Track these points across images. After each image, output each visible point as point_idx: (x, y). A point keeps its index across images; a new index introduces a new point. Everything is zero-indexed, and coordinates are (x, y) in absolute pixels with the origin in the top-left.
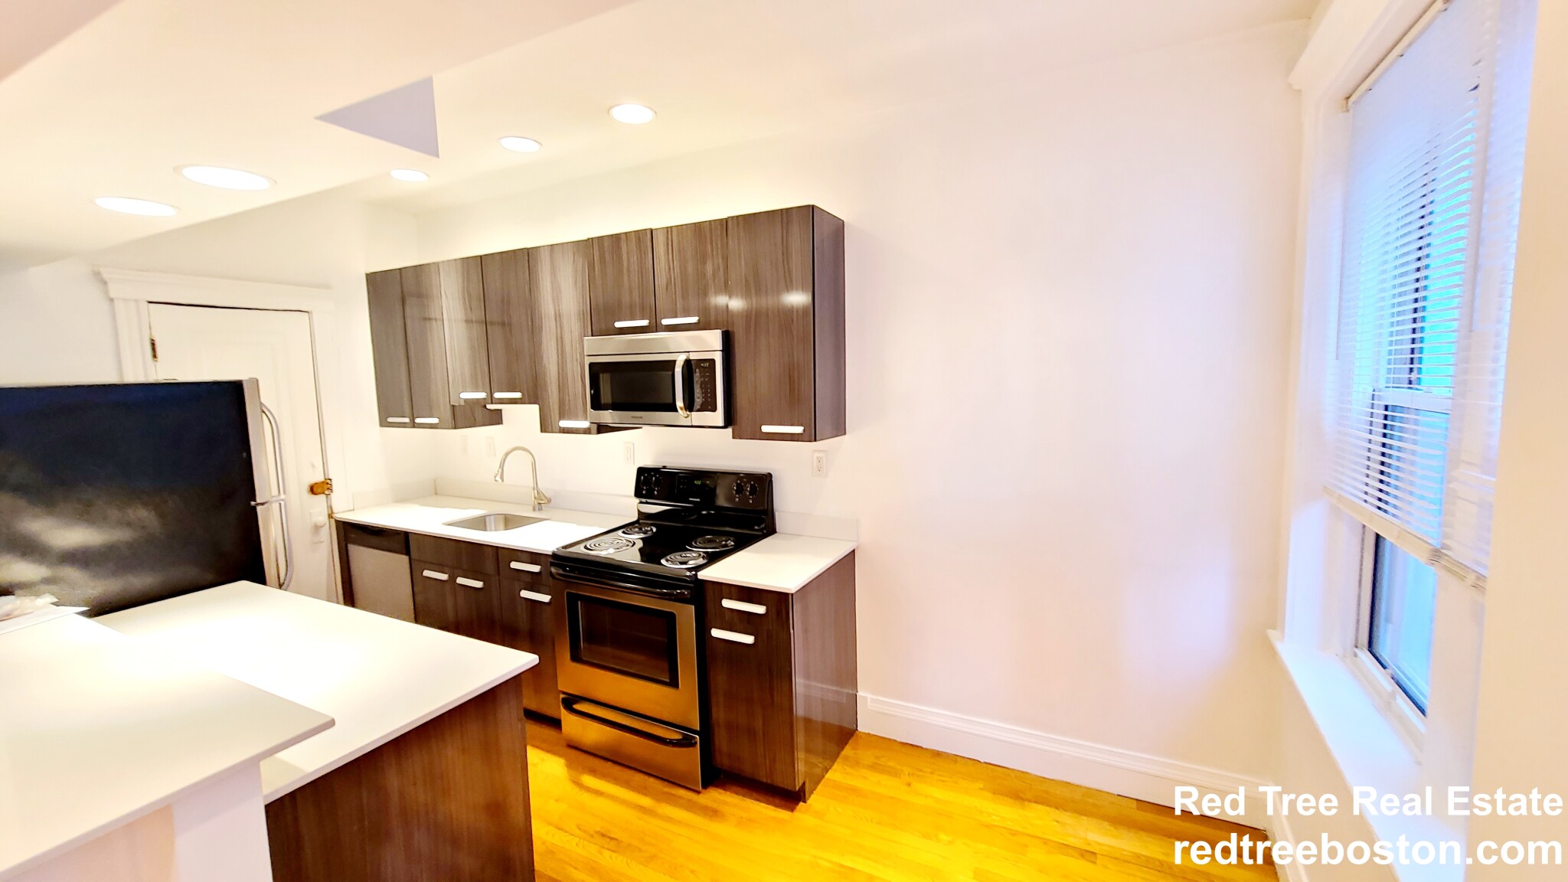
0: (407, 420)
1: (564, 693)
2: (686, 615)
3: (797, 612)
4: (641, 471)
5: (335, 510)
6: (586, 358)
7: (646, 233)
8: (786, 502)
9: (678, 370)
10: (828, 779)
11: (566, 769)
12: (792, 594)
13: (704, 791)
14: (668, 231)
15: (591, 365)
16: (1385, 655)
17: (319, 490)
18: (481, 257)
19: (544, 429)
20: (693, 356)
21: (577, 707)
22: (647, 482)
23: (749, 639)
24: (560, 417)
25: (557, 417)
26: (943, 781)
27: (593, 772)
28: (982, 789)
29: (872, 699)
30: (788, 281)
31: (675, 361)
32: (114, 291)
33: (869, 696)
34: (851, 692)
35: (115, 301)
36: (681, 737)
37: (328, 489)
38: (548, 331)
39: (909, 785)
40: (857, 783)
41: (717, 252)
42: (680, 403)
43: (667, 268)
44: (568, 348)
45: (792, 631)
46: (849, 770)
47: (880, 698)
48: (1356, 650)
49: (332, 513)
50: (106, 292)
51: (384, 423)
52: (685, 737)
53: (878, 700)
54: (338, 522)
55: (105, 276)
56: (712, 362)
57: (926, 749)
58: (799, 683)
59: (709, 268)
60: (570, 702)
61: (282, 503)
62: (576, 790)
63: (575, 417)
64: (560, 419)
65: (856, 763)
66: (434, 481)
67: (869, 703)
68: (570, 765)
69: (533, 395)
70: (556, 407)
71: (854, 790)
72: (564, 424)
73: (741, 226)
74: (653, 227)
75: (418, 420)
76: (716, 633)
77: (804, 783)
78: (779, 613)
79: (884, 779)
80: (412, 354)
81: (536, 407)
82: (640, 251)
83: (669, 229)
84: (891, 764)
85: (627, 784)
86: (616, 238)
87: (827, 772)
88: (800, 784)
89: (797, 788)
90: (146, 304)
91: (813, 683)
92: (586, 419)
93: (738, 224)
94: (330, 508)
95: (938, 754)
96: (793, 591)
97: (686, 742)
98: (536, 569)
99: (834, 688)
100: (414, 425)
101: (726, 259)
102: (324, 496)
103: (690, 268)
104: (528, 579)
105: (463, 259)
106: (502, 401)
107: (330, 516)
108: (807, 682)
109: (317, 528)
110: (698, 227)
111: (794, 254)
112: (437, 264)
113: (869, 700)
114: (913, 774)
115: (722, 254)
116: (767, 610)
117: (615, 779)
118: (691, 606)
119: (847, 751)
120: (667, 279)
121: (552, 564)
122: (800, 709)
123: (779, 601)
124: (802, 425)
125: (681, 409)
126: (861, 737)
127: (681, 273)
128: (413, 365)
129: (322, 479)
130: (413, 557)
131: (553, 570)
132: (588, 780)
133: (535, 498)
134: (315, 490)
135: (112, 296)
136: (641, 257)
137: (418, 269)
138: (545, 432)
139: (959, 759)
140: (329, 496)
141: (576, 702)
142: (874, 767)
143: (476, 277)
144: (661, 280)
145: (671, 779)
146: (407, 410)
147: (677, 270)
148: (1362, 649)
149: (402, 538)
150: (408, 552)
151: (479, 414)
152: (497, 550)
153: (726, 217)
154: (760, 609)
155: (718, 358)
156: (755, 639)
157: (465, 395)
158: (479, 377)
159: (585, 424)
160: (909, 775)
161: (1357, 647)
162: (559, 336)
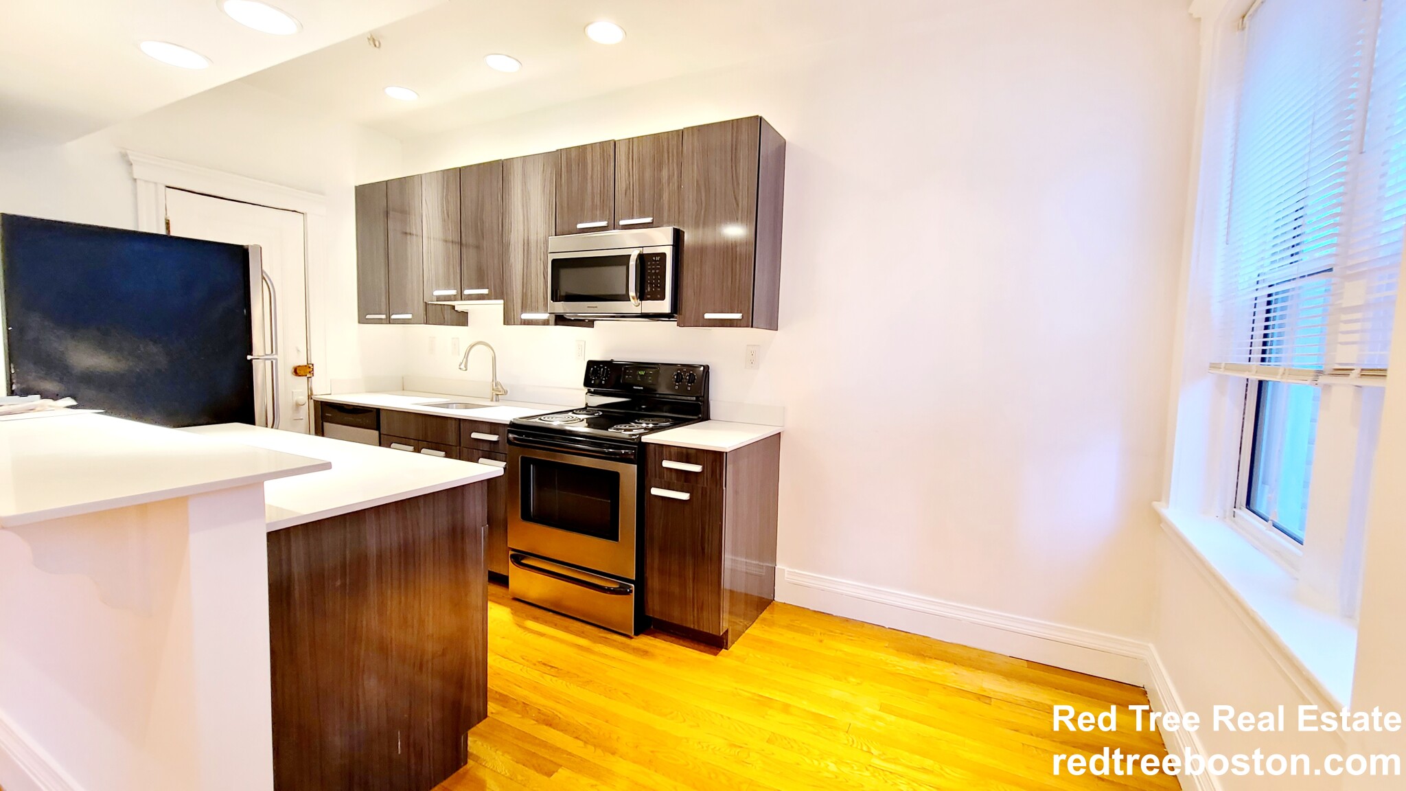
0: (383, 317)
1: (513, 550)
2: (628, 473)
3: (729, 472)
4: (591, 364)
5: (314, 393)
6: (549, 255)
7: (610, 144)
8: (720, 394)
9: (632, 263)
10: (748, 634)
11: (512, 616)
12: (726, 453)
13: (636, 637)
14: (629, 142)
15: (554, 261)
16: (1262, 511)
17: (302, 373)
18: (460, 169)
19: (507, 321)
20: (646, 251)
21: (523, 561)
22: (596, 373)
23: (685, 496)
24: (522, 311)
25: (520, 310)
26: (852, 640)
27: (536, 619)
28: (886, 647)
29: (788, 571)
30: (735, 184)
31: (630, 255)
32: (138, 172)
33: (787, 569)
34: (770, 565)
35: (138, 181)
36: (618, 586)
37: (310, 372)
38: (516, 233)
39: (821, 641)
40: (774, 638)
41: (673, 160)
42: (632, 293)
43: (627, 175)
44: (533, 250)
45: (724, 488)
46: (766, 628)
47: (797, 571)
48: (1234, 510)
49: (312, 394)
50: (131, 173)
51: (362, 320)
52: (622, 586)
53: (795, 572)
54: (316, 402)
55: (131, 158)
56: (663, 255)
57: (836, 616)
58: (728, 559)
59: (665, 173)
60: (519, 558)
61: (274, 362)
62: (520, 631)
63: (536, 310)
64: (522, 313)
65: (772, 624)
66: (403, 378)
67: (786, 576)
68: (515, 612)
69: (499, 291)
70: (519, 301)
71: (770, 642)
72: (525, 316)
73: (695, 137)
74: (616, 139)
75: (393, 317)
76: (655, 491)
77: (727, 631)
78: (713, 472)
79: (798, 636)
80: (392, 256)
81: (501, 302)
82: (604, 159)
83: (631, 140)
84: (805, 625)
85: (567, 630)
86: (582, 149)
87: (747, 629)
88: (724, 631)
89: (721, 634)
90: (164, 187)
91: (739, 559)
92: (546, 311)
93: (693, 135)
94: (310, 390)
95: (847, 620)
96: (727, 451)
97: (622, 591)
98: (494, 438)
99: (757, 562)
100: (389, 321)
101: (680, 165)
102: (305, 378)
103: (648, 174)
104: (486, 447)
105: (443, 171)
106: (470, 297)
107: (310, 397)
108: (733, 558)
109: (298, 406)
110: (656, 137)
111: (741, 161)
112: (420, 176)
113: (786, 572)
114: (824, 634)
115: (677, 161)
116: (703, 468)
117: (556, 625)
118: (633, 465)
119: (765, 614)
120: (626, 185)
121: (510, 432)
122: (727, 582)
123: (714, 460)
124: (741, 313)
125: (633, 298)
126: (777, 605)
127: (639, 180)
128: (392, 265)
129: (306, 364)
130: (381, 432)
131: (510, 436)
132: (531, 624)
133: (493, 389)
134: (298, 371)
135: (135, 177)
136: (604, 169)
137: (403, 182)
138: (508, 324)
139: (866, 624)
140: (310, 379)
141: (523, 558)
142: (790, 627)
143: (454, 187)
144: (621, 185)
145: (606, 627)
146: (384, 307)
147: (636, 177)
148: (1240, 509)
149: (374, 414)
150: (378, 428)
151: (448, 315)
152: (459, 421)
153: (682, 128)
154: (697, 468)
155: (669, 252)
156: (690, 496)
157: (437, 293)
158: (452, 276)
159: (545, 316)
160: (821, 634)
161: (1235, 507)
162: (526, 239)
